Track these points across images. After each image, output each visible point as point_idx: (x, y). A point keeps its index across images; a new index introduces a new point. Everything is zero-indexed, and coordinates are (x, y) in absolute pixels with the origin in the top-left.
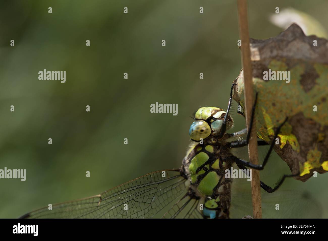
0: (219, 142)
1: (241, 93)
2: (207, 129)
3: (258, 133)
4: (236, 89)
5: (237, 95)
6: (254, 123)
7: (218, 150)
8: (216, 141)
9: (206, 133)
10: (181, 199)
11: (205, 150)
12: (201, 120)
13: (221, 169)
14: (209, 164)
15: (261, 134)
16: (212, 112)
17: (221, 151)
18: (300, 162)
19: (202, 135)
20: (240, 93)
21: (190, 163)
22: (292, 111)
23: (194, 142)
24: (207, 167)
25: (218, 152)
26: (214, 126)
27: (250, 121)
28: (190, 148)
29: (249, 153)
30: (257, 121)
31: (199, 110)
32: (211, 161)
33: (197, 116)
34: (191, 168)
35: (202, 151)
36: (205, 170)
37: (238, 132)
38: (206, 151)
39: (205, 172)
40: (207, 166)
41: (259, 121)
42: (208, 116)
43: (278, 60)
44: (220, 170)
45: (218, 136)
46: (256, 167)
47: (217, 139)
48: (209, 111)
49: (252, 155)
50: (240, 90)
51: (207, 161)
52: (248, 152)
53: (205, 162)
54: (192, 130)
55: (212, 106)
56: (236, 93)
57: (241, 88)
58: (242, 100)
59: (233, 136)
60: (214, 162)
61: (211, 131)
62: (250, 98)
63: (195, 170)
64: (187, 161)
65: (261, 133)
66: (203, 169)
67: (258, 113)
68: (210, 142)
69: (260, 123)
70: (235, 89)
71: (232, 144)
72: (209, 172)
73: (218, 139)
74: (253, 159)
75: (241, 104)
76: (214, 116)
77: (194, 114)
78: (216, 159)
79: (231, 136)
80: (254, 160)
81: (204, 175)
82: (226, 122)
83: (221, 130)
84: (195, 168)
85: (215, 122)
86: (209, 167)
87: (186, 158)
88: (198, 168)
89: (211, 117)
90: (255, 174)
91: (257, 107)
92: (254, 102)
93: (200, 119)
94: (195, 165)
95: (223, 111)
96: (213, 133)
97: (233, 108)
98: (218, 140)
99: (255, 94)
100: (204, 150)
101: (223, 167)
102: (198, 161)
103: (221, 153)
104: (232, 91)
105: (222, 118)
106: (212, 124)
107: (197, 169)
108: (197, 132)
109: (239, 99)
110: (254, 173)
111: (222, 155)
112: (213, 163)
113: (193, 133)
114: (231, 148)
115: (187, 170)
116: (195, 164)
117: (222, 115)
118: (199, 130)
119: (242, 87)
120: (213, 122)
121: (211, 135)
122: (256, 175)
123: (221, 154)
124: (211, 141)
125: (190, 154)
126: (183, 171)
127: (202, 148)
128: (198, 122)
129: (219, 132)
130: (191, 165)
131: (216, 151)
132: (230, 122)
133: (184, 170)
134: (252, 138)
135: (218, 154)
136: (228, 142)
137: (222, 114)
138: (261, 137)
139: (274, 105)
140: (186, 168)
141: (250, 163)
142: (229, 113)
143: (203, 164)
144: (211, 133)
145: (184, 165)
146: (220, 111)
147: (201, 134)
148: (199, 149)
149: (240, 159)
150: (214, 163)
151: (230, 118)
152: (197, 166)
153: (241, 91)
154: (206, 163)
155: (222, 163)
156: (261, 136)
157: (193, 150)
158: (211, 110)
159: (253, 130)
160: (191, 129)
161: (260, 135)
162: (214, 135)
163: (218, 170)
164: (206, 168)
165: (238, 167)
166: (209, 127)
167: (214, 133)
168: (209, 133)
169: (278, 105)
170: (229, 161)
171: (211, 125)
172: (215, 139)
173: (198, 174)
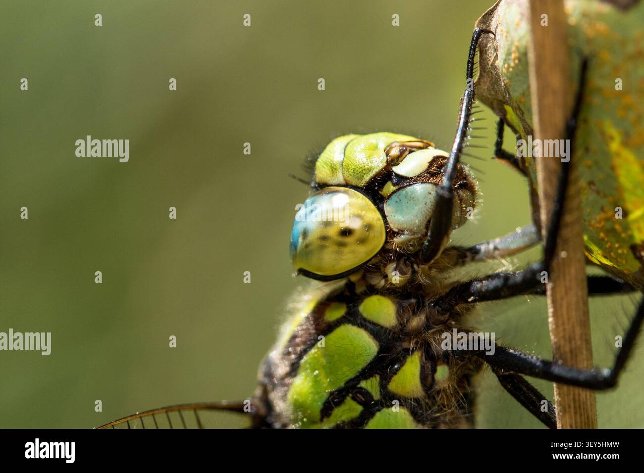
0: (422, 279)
1: (512, 64)
2: (369, 227)
3: (585, 238)
4: (491, 51)
5: (496, 81)
6: (572, 190)
7: (414, 314)
8: (408, 276)
9: (362, 241)
11: (361, 315)
12: (342, 189)
13: (429, 398)
14: (378, 377)
15: (600, 243)
16: (387, 154)
17: (427, 318)
19: (346, 250)
20: (509, 66)
21: (295, 376)
23: (315, 283)
24: (369, 389)
25: (417, 321)
26: (396, 211)
27: (555, 181)
28: (292, 312)
29: (550, 320)
30: (583, 183)
31: (330, 148)
32: (385, 363)
33: (322, 172)
34: (299, 394)
35: (349, 322)
36: (360, 403)
37: (498, 240)
38: (365, 320)
39: (360, 408)
40: (371, 385)
41: (591, 183)
42: (370, 170)
44: (427, 401)
45: (416, 255)
46: (582, 377)
47: (412, 267)
48: (376, 148)
49: (564, 330)
50: (509, 54)
51: (370, 364)
52: (547, 318)
53: (359, 368)
54: (305, 234)
55: (384, 131)
56: (488, 71)
57: (512, 43)
58: (516, 95)
59: (478, 257)
60: (398, 370)
61: (387, 233)
62: (556, 80)
63: (319, 405)
64: (282, 369)
65: (602, 235)
66: (354, 398)
67: (587, 150)
68: (383, 282)
69: (598, 192)
70: (483, 52)
71: (478, 285)
72: (379, 410)
73: (415, 266)
74: (567, 349)
75: (511, 116)
76: (397, 170)
77: (311, 166)
78: (407, 352)
79: (468, 254)
80: (571, 352)
82: (451, 189)
83: (427, 227)
84: (316, 397)
85: (403, 192)
86: (378, 389)
87: (275, 354)
88: (331, 394)
89: (386, 175)
90: (575, 413)
91: (586, 121)
92: (571, 101)
93: (335, 182)
94: (316, 381)
95: (436, 148)
96: (395, 239)
97: (477, 133)
98: (414, 272)
99: (576, 64)
100: (353, 318)
101: (437, 387)
102: (331, 362)
103: (428, 327)
104: (473, 58)
105: (433, 175)
106: (389, 201)
107: (325, 396)
108: (324, 238)
109: (501, 98)
110: (575, 407)
111: (434, 333)
112: (396, 372)
113: (307, 246)
114: (474, 301)
115: (280, 406)
116: (316, 376)
117: (431, 164)
118: (332, 232)
119: (519, 40)
120: (394, 192)
121: (384, 251)
122: (581, 415)
123: (430, 332)
124: (386, 277)
125: (294, 337)
126: (263, 411)
127: (348, 307)
128: (329, 196)
129: (419, 235)
130: (301, 385)
131: (408, 321)
132: (464, 194)
133: (268, 405)
134: (563, 254)
135: (417, 333)
136: (458, 282)
137: (430, 159)
138: (598, 256)
140: (275, 397)
141: (556, 363)
142: (465, 150)
143: (351, 375)
144: (386, 242)
145: (270, 387)
146: (420, 148)
147: (342, 245)
148: (335, 313)
149: (511, 351)
150: (400, 373)
151: (465, 178)
152: (327, 387)
153: (513, 56)
154: (366, 373)
155: (434, 371)
156: (600, 252)
157: (307, 318)
158: (382, 146)
159: (568, 218)
160: (298, 228)
161: (594, 248)
162: (400, 248)
163: (417, 400)
164: (367, 394)
165: (502, 388)
166: (378, 215)
167: (397, 240)
168: (378, 241)
170: (462, 361)
171: (387, 208)
172: (402, 265)
173: (332, 418)
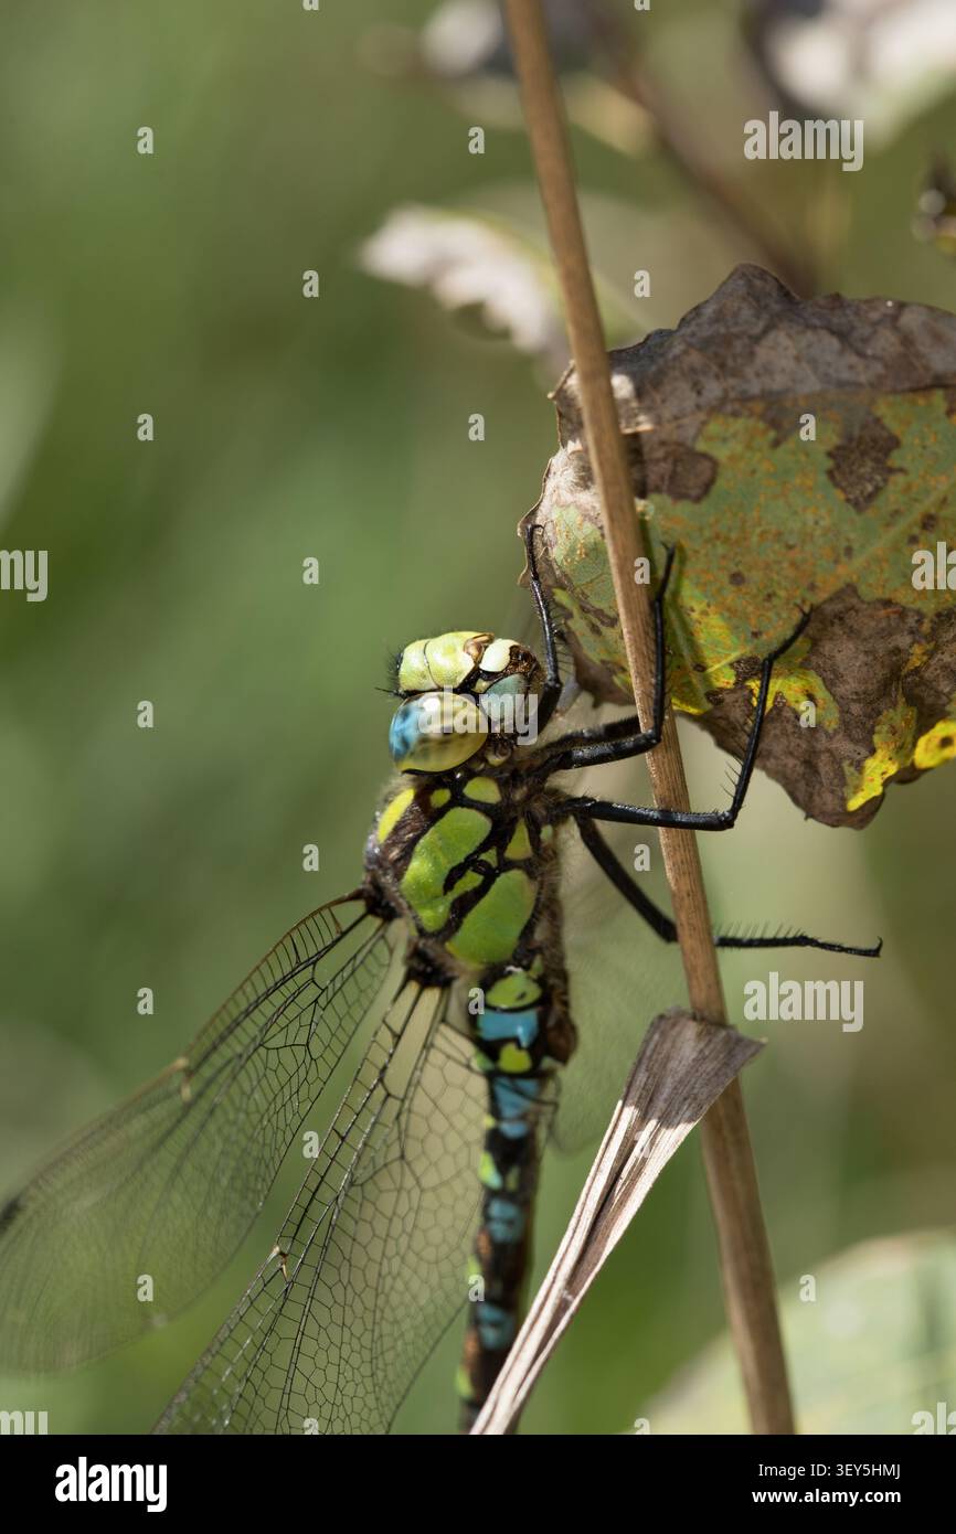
1: (576, 559)
7: (515, 788)
8: (508, 756)
9: (463, 736)
10: (395, 999)
11: (467, 797)
13: (539, 857)
14: (494, 849)
16: (470, 655)
17: (527, 789)
18: (845, 764)
22: (812, 587)
24: (489, 860)
25: (519, 794)
32: (499, 837)
33: (410, 680)
35: (457, 806)
36: (480, 874)
39: (484, 881)
40: (490, 857)
43: (735, 414)
44: (536, 858)
47: (511, 748)
48: (455, 649)
50: (574, 550)
51: (486, 839)
53: (477, 844)
63: (441, 882)
66: (474, 870)
68: (482, 766)
72: (498, 877)
76: (482, 667)
78: (514, 823)
81: (480, 892)
84: (437, 875)
86: (495, 859)
88: (452, 870)
89: (476, 673)
98: (513, 752)
100: (462, 800)
101: (543, 845)
102: (447, 844)
103: (529, 796)
105: (516, 665)
107: (446, 872)
111: (533, 803)
117: (510, 654)
119: (584, 538)
120: (486, 687)
123: (531, 801)
124: (485, 760)
127: (454, 793)
130: (419, 866)
131: (510, 795)
135: (520, 805)
137: (507, 650)
139: (737, 579)
140: (387, 881)
143: (470, 851)
148: (441, 797)
150: (512, 842)
152: (447, 866)
153: (581, 554)
154: (484, 847)
155: (539, 833)
158: (461, 645)
163: (528, 861)
164: (484, 863)
169: (755, 576)
172: (500, 749)
173: (455, 890)
